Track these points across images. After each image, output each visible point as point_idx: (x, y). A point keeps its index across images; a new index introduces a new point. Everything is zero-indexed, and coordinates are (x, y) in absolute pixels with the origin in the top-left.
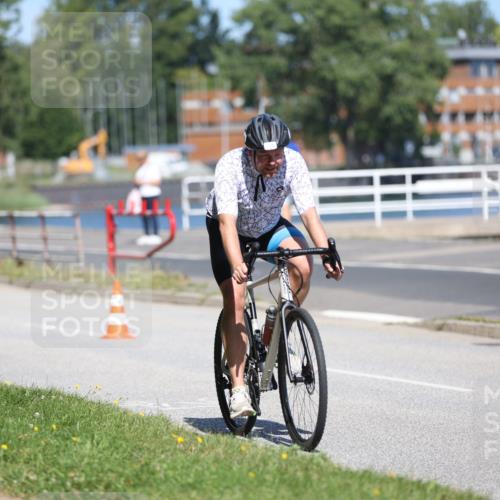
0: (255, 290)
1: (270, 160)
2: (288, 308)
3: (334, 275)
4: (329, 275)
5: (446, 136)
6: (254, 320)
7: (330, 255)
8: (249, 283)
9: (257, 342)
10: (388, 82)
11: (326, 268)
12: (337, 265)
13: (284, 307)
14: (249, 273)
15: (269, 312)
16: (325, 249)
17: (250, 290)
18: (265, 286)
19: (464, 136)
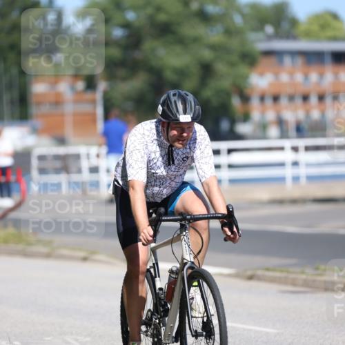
0: (158, 251)
1: (183, 131)
2: (189, 268)
3: (232, 239)
4: (227, 239)
5: (256, 115)
6: (157, 279)
7: (229, 220)
8: (153, 245)
9: (160, 298)
10: (207, 70)
11: (225, 232)
12: (235, 229)
13: (186, 267)
14: (154, 236)
15: (171, 272)
16: (224, 214)
17: (153, 251)
18: (168, 248)
19: (271, 116)
